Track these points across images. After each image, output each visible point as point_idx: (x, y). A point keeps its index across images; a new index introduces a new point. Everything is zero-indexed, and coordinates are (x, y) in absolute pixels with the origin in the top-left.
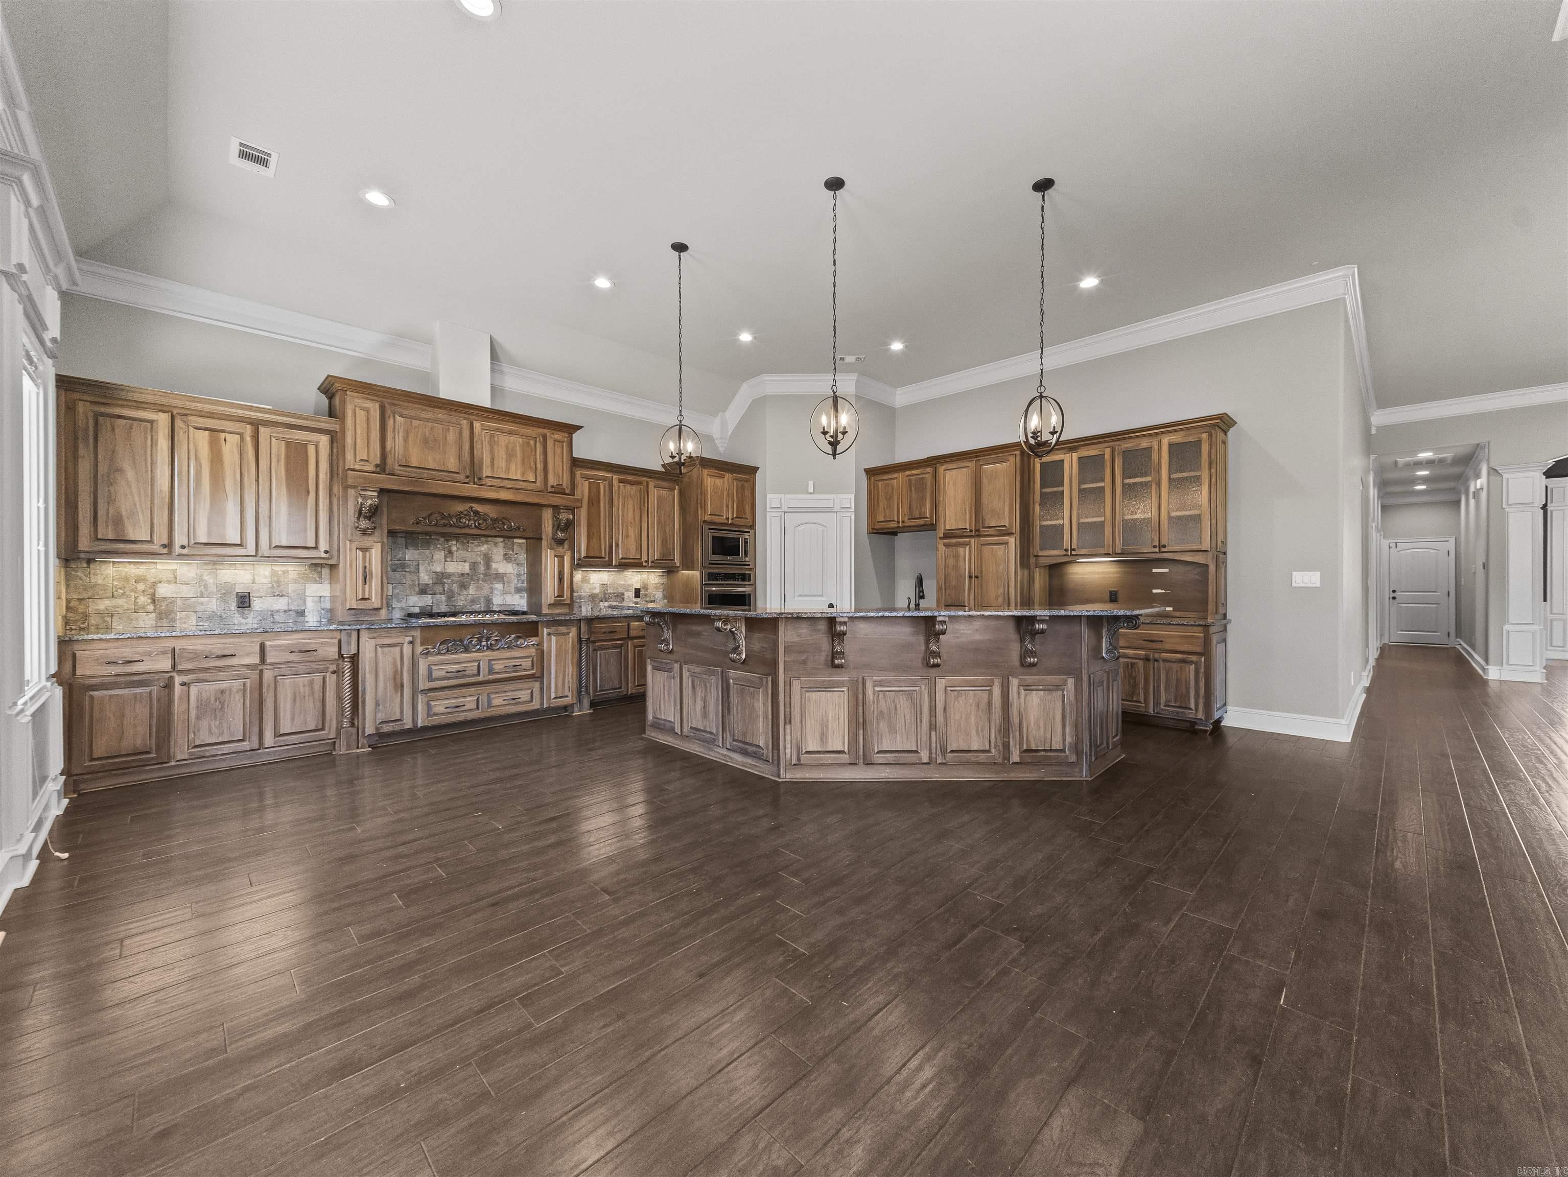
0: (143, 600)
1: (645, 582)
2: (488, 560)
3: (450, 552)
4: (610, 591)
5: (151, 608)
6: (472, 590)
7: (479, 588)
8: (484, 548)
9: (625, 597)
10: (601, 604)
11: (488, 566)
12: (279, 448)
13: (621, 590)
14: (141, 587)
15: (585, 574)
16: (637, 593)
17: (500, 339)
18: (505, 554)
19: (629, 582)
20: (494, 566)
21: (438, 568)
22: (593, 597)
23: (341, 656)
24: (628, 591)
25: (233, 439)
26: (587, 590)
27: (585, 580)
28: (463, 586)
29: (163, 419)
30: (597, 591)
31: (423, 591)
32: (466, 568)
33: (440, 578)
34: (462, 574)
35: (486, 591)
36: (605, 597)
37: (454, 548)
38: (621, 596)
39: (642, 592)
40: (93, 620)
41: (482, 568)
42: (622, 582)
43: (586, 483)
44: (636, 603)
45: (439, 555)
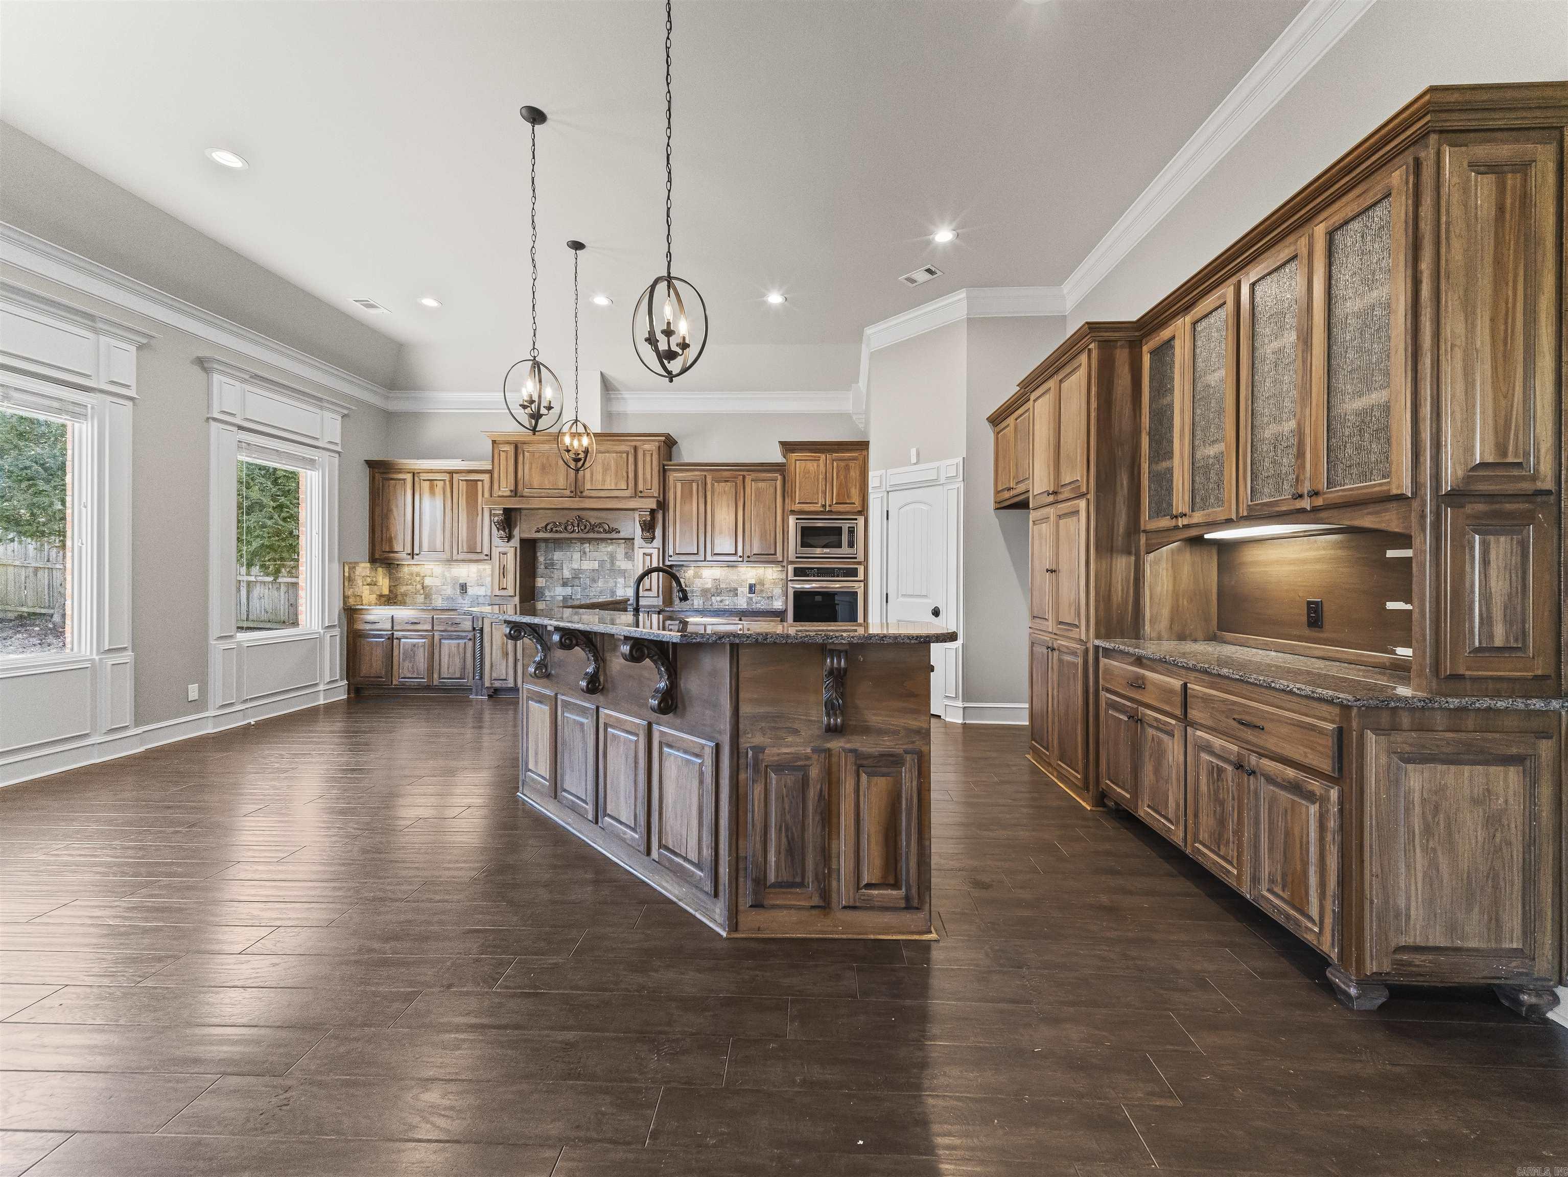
0: (419, 587)
1: (762, 577)
2: (613, 558)
3: (585, 553)
4: (723, 586)
5: (422, 592)
6: (600, 584)
7: (606, 582)
8: (610, 548)
9: (739, 592)
10: (713, 597)
11: (612, 563)
12: (463, 485)
13: (734, 585)
14: (418, 579)
15: (697, 569)
16: (752, 588)
17: (607, 372)
18: (626, 553)
19: (743, 577)
20: (618, 563)
21: (576, 566)
22: (705, 592)
23: (474, 629)
24: (741, 586)
25: (440, 484)
26: (699, 585)
27: (697, 576)
28: (594, 580)
29: (409, 477)
30: (709, 586)
31: (565, 584)
32: (596, 565)
33: (577, 574)
34: (593, 570)
35: (611, 584)
36: (718, 592)
37: (587, 550)
38: (734, 592)
39: (758, 587)
40: (400, 598)
41: (608, 566)
42: (735, 578)
43: (679, 485)
44: (751, 599)
45: (577, 556)
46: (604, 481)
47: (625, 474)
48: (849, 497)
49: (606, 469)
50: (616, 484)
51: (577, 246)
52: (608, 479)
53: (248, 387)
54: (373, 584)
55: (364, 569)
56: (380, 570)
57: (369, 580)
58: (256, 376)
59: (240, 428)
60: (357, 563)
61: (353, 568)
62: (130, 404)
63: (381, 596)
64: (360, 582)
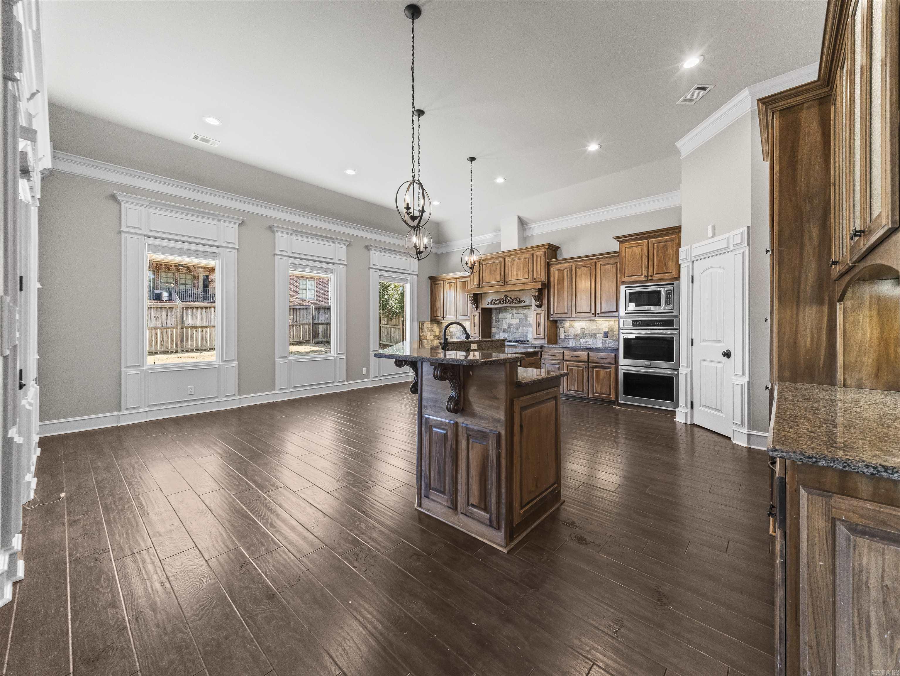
1: (613, 327)
2: (526, 316)
4: (587, 332)
6: (520, 331)
7: (523, 330)
8: (525, 311)
9: (597, 336)
10: (581, 340)
11: (526, 320)
12: (461, 283)
13: (594, 332)
15: (572, 322)
16: (606, 334)
17: (520, 215)
19: (600, 327)
21: (509, 321)
22: (576, 336)
24: (599, 333)
25: (452, 284)
26: (572, 332)
27: (571, 326)
28: (517, 329)
29: (442, 282)
30: (578, 332)
31: (504, 331)
32: (518, 321)
33: (509, 326)
34: (517, 324)
35: (525, 331)
36: (584, 336)
37: (514, 313)
38: (594, 336)
39: (610, 334)
41: (524, 321)
42: (595, 327)
43: (557, 272)
44: (605, 341)
45: (509, 316)
46: (517, 275)
47: (527, 270)
48: (667, 268)
49: (518, 268)
50: (523, 276)
51: (472, 159)
52: (519, 274)
53: (382, 254)
54: (432, 331)
55: (428, 324)
56: (435, 324)
57: (430, 329)
58: (385, 249)
59: (380, 270)
60: (425, 322)
61: (423, 324)
62: (344, 266)
63: (435, 336)
64: (426, 330)
